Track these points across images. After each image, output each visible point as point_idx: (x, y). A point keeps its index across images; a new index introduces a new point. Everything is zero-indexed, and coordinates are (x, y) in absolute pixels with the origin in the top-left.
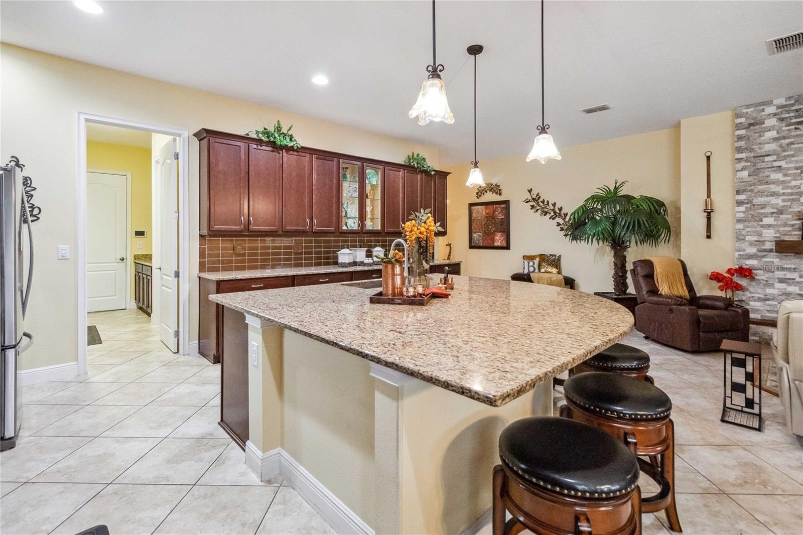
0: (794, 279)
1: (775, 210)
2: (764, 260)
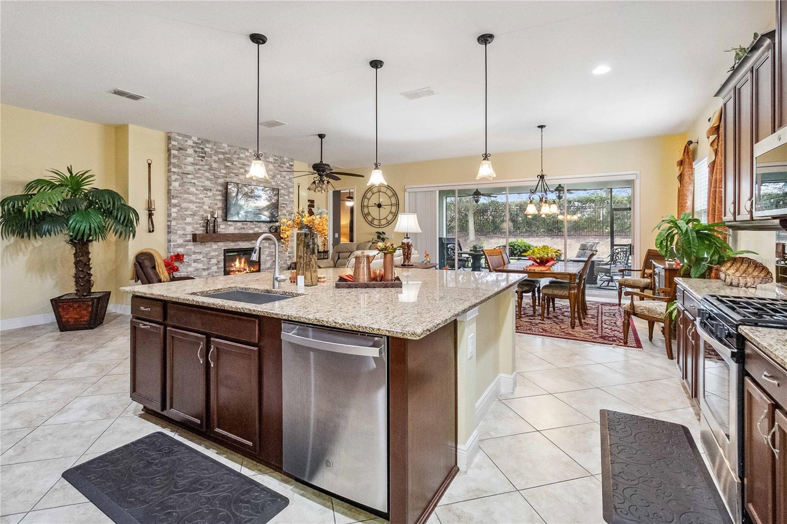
0: (200, 259)
1: (192, 213)
2: (187, 247)
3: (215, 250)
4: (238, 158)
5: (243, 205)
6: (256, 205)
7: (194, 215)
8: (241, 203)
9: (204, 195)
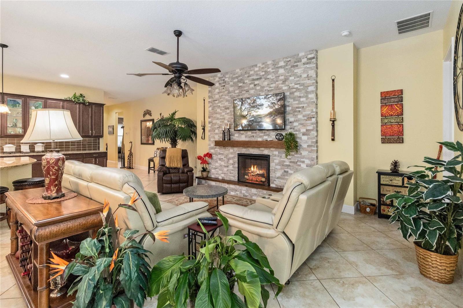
0: (223, 159)
1: (218, 126)
2: (215, 150)
3: (232, 153)
4: (248, 77)
5: (246, 115)
6: (258, 113)
7: (219, 127)
8: (244, 114)
9: (225, 113)
